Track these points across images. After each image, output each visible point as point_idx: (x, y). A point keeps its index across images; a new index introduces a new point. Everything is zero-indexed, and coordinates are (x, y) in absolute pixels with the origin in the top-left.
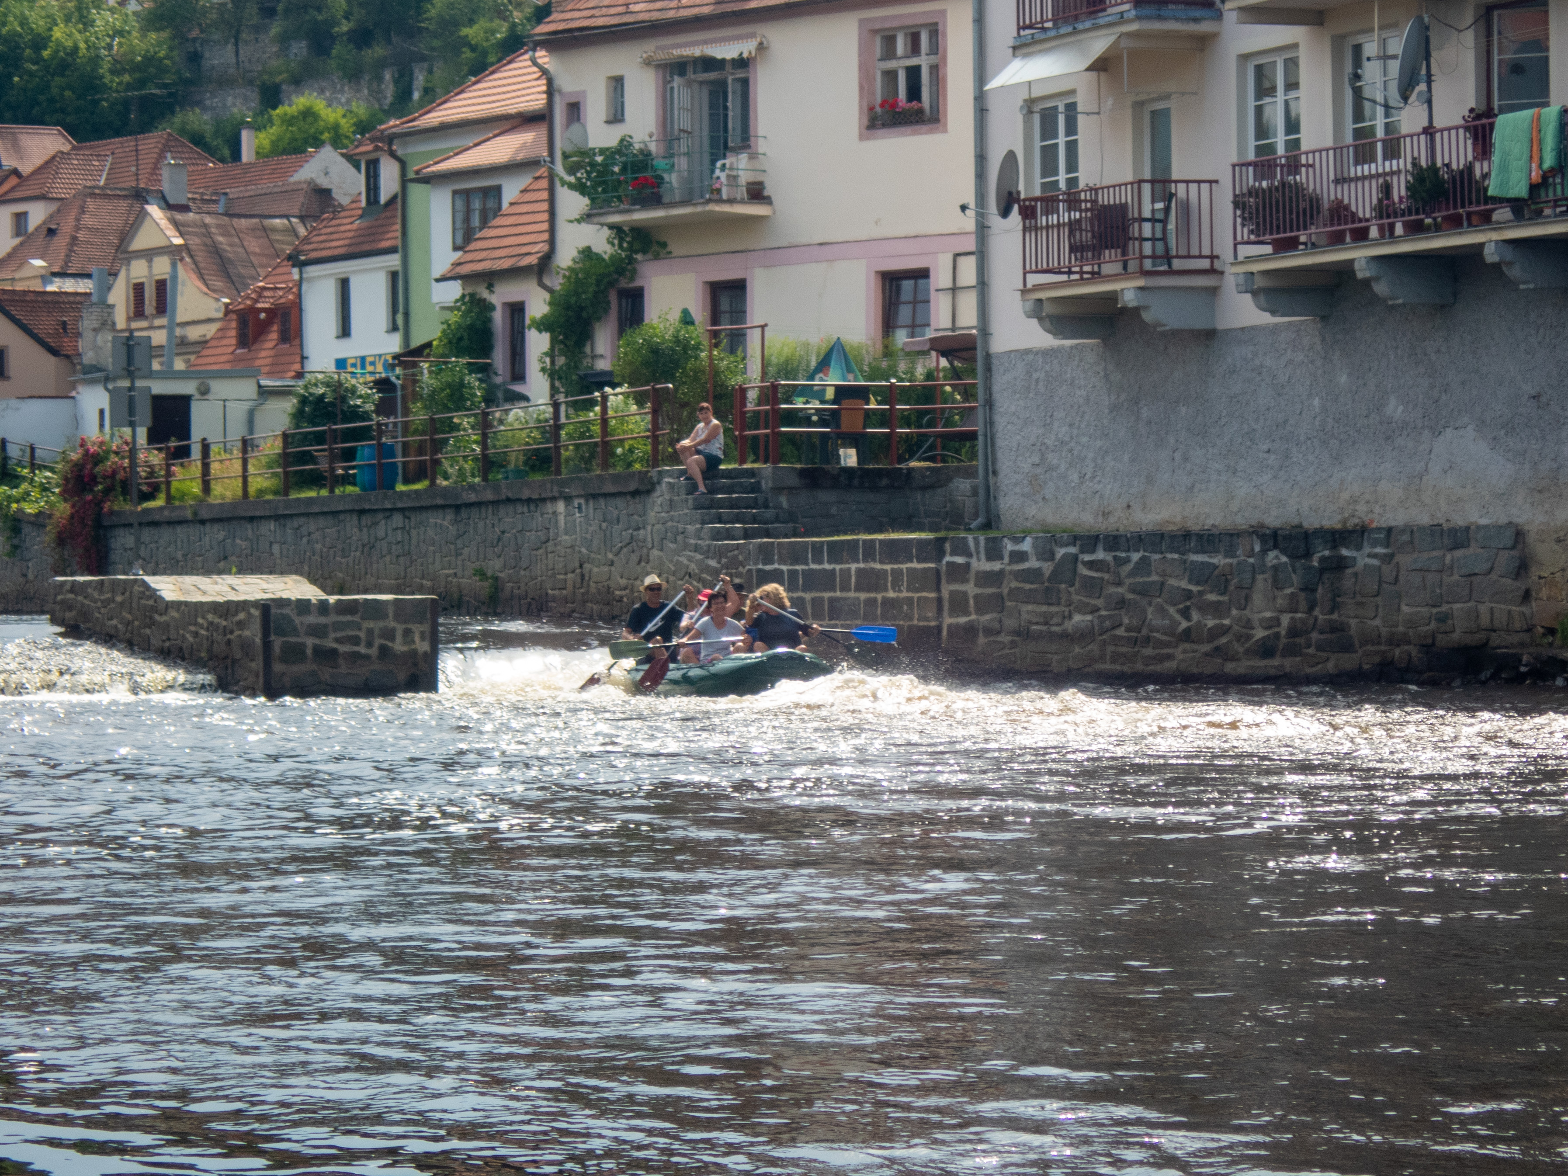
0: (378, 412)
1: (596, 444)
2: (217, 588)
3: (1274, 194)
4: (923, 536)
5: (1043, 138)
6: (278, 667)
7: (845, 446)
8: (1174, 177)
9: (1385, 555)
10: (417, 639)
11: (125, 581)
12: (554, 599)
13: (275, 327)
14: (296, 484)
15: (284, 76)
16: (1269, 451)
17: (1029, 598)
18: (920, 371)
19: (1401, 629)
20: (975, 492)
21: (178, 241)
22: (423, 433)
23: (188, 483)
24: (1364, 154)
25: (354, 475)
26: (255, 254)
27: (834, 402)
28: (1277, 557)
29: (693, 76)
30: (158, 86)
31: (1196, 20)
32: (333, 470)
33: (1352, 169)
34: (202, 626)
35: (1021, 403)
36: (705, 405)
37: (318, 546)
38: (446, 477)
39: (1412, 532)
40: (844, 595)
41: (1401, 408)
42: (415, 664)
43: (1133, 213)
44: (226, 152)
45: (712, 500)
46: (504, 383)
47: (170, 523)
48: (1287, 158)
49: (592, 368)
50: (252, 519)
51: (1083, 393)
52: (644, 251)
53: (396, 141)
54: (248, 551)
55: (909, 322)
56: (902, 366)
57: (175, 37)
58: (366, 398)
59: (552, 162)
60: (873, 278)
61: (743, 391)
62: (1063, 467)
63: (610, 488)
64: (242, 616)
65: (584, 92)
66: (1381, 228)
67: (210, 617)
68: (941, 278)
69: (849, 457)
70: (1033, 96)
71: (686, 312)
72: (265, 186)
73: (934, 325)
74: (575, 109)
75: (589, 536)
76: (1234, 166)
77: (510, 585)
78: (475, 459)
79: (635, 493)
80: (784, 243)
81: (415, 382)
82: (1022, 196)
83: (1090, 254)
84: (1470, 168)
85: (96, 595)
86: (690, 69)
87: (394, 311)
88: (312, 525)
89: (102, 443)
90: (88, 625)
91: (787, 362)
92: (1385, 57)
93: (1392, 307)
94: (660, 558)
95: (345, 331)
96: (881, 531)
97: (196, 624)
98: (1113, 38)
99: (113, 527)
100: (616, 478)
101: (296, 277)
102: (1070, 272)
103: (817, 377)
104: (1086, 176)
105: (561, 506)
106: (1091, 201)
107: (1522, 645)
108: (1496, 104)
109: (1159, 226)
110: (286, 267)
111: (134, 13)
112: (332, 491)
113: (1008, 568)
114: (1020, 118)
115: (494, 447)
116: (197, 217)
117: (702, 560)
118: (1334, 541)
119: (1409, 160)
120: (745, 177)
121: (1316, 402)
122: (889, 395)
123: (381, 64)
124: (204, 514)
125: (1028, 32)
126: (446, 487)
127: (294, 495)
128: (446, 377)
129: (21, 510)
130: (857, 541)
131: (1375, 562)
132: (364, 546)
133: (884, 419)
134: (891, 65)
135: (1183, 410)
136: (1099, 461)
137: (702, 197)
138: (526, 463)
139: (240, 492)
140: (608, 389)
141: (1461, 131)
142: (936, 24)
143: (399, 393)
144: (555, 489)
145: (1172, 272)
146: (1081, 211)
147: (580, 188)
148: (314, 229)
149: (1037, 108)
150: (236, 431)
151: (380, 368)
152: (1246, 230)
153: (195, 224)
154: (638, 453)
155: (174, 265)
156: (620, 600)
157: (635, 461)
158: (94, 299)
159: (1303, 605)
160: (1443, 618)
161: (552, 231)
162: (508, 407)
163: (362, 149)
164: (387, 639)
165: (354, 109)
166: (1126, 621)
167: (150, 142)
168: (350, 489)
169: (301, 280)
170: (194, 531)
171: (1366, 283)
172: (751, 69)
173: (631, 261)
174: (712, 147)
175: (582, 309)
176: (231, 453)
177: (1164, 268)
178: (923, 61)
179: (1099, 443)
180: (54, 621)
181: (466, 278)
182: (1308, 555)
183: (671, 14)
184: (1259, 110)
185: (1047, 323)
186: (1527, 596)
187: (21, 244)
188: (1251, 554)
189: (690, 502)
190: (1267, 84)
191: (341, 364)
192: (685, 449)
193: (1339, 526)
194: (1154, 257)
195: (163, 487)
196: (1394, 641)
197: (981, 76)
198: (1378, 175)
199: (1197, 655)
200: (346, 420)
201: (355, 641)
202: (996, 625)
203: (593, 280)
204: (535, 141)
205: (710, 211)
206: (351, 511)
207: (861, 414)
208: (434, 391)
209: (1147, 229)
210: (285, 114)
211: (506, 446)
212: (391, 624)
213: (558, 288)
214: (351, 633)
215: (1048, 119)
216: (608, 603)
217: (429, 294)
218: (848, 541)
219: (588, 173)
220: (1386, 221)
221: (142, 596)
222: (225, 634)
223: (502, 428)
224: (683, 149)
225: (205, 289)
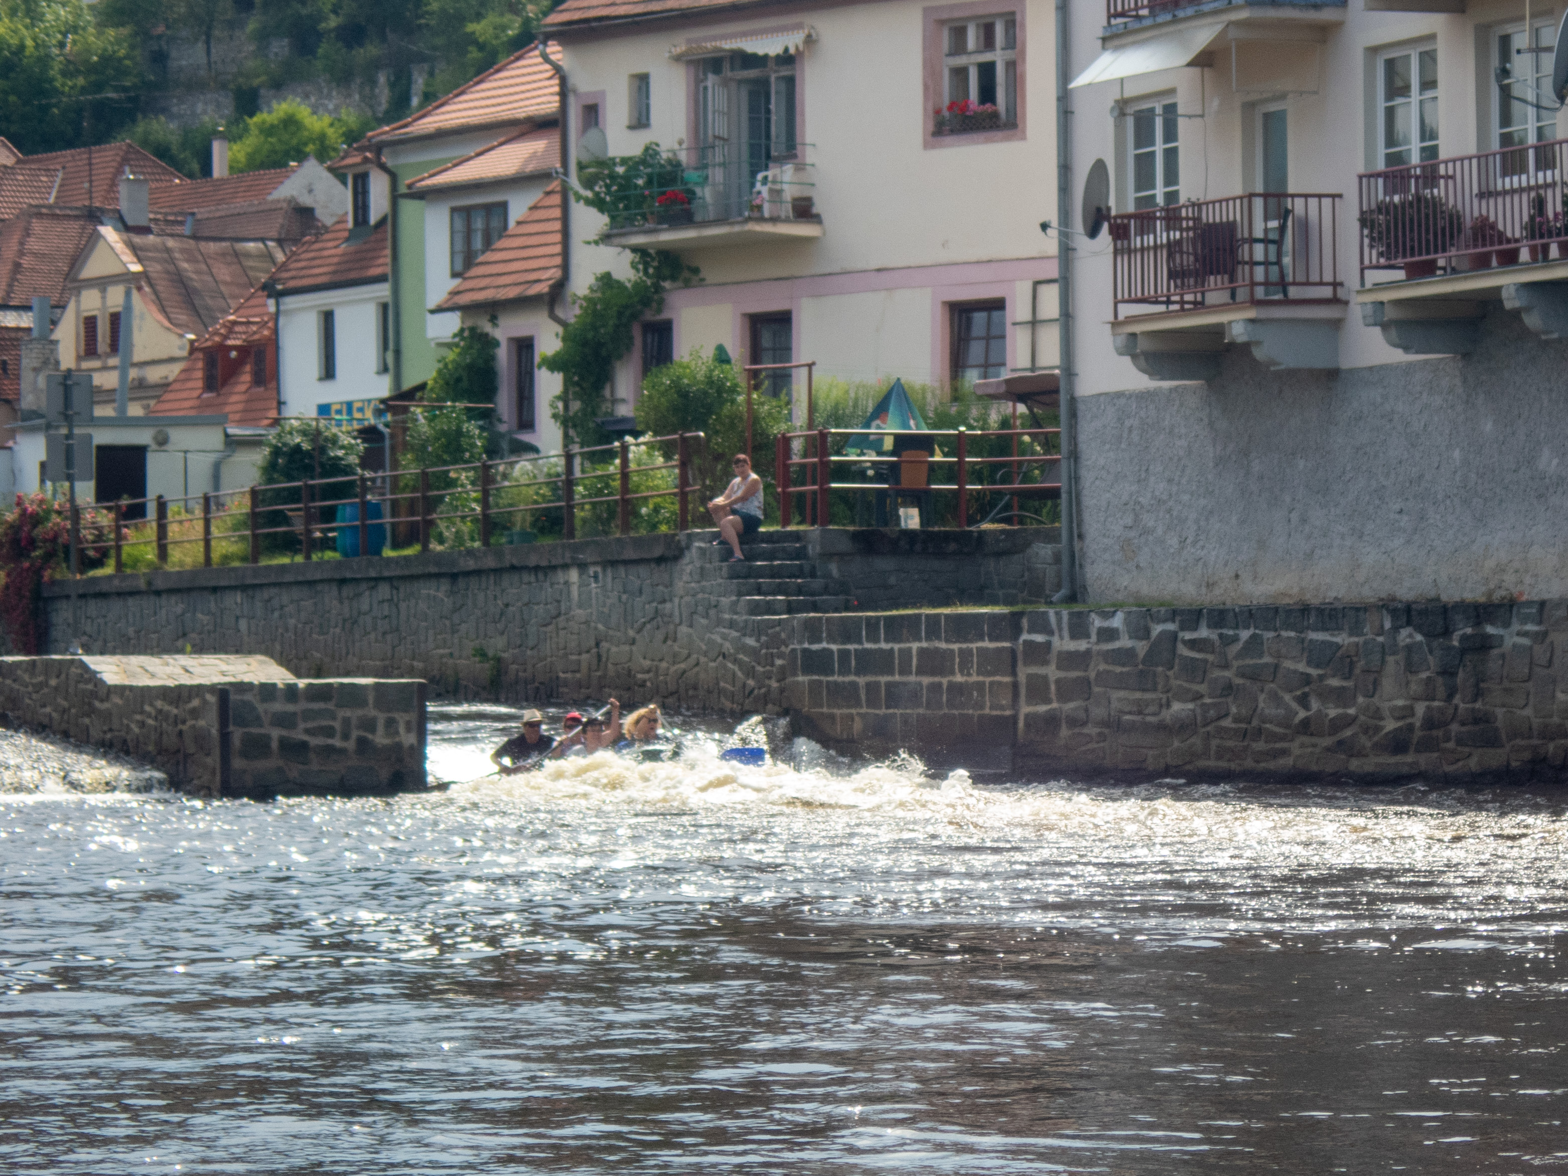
0: (364, 465)
1: (616, 501)
2: (168, 670)
3: (1408, 209)
4: (997, 610)
5: (1138, 145)
6: (237, 763)
7: (905, 505)
8: (1291, 190)
9: (1537, 633)
10: (402, 730)
11: (61, 662)
12: (566, 683)
13: (248, 368)
14: (267, 549)
15: (263, 78)
16: (1401, 512)
17: (1121, 683)
18: (994, 418)
19: (1556, 720)
20: (1057, 559)
21: (136, 268)
22: (414, 489)
23: (142, 547)
24: (1513, 164)
25: (334, 539)
26: (226, 283)
27: (892, 453)
28: (1410, 636)
29: (729, 74)
30: (116, 89)
31: (1318, 7)
32: (309, 532)
33: (1499, 182)
34: (149, 716)
35: (1112, 454)
36: (742, 456)
37: (292, 621)
38: (441, 541)
40: (905, 679)
41: (1555, 462)
42: (400, 760)
43: (1242, 232)
44: (195, 166)
45: (750, 567)
46: (510, 432)
47: (120, 594)
48: (1423, 168)
49: (611, 414)
50: (215, 590)
51: (1183, 443)
52: (673, 278)
53: (386, 151)
54: (211, 627)
55: (982, 361)
56: (974, 412)
57: (136, 34)
58: (349, 448)
59: (566, 173)
60: (939, 309)
61: (786, 441)
62: (1160, 531)
63: (630, 554)
64: (195, 703)
65: (603, 93)
66: (1533, 250)
67: (159, 704)
68: (1019, 309)
69: (911, 518)
70: (1126, 95)
71: (720, 349)
72: (240, 204)
73: (1010, 364)
74: (592, 112)
75: (606, 610)
76: (1361, 177)
77: (514, 667)
78: (475, 521)
79: (660, 560)
80: (836, 269)
81: (406, 430)
82: (1113, 213)
83: (1192, 281)
85: (26, 677)
86: (726, 65)
87: (385, 347)
88: (284, 597)
89: (42, 502)
90: (20, 713)
91: (836, 407)
92: (1538, 50)
93: (1547, 342)
94: (689, 636)
95: (329, 372)
96: (947, 604)
97: (142, 712)
98: (1219, 28)
99: (53, 599)
100: (638, 543)
101: (272, 309)
102: (1168, 302)
103: (874, 423)
104: (1187, 191)
105: (574, 575)
106: (1194, 219)
109: (1272, 248)
110: (261, 298)
111: (89, 6)
112: (308, 557)
113: (1096, 648)
114: (1110, 122)
115: (497, 505)
116: (158, 240)
117: (739, 639)
118: (1478, 616)
120: (790, 192)
121: (1457, 454)
122: (958, 445)
123: (375, 65)
124: (160, 584)
125: (1120, 20)
126: (440, 554)
127: (264, 562)
128: (442, 425)
130: (920, 615)
131: (1525, 641)
132: (345, 620)
133: (951, 473)
134: (960, 61)
135: (1301, 464)
136: (1202, 523)
137: (741, 215)
138: (534, 524)
139: (201, 558)
140: (629, 439)
142: (1013, 13)
143: (387, 443)
144: (568, 555)
145: (1288, 302)
146: (1181, 230)
147: (598, 203)
148: (293, 253)
149: (1131, 109)
150: (200, 486)
151: (368, 414)
152: (1374, 252)
153: (155, 248)
154: (665, 513)
155: (128, 294)
157: (660, 522)
158: (35, 334)
159: (1441, 691)
161: (566, 254)
162: (513, 459)
163: (349, 161)
164: (366, 730)
165: (344, 117)
166: (1234, 710)
167: (107, 155)
168: (329, 555)
169: (278, 313)
170: (148, 604)
171: (1516, 314)
172: (798, 66)
173: (658, 289)
174: (752, 156)
175: (601, 345)
176: (191, 511)
177: (1279, 297)
178: (998, 57)
179: (1202, 502)
181: (467, 309)
182: (1447, 632)
183: (704, 2)
184: (1390, 113)
185: (1142, 361)
188: (1381, 632)
189: (725, 570)
190: (1399, 83)
191: (324, 410)
192: (719, 508)
193: (1483, 600)
194: (1266, 284)
195: (113, 552)
196: (1548, 734)
197: (1065, 73)
198: (1529, 189)
199: (1317, 750)
200: (325, 474)
201: (329, 732)
202: (1082, 715)
203: (613, 312)
204: (546, 150)
205: (749, 232)
206: (330, 581)
207: (925, 468)
208: (427, 440)
209: (1259, 252)
210: (264, 122)
211: (511, 505)
212: (372, 712)
213: (572, 320)
214: (324, 723)
215: (1144, 123)
216: (629, 689)
217: (423, 328)
218: (909, 616)
219: (608, 187)
220: (1539, 242)
221: (81, 679)
222: (176, 723)
223: (507, 483)
224: (719, 159)
225: (167, 324)
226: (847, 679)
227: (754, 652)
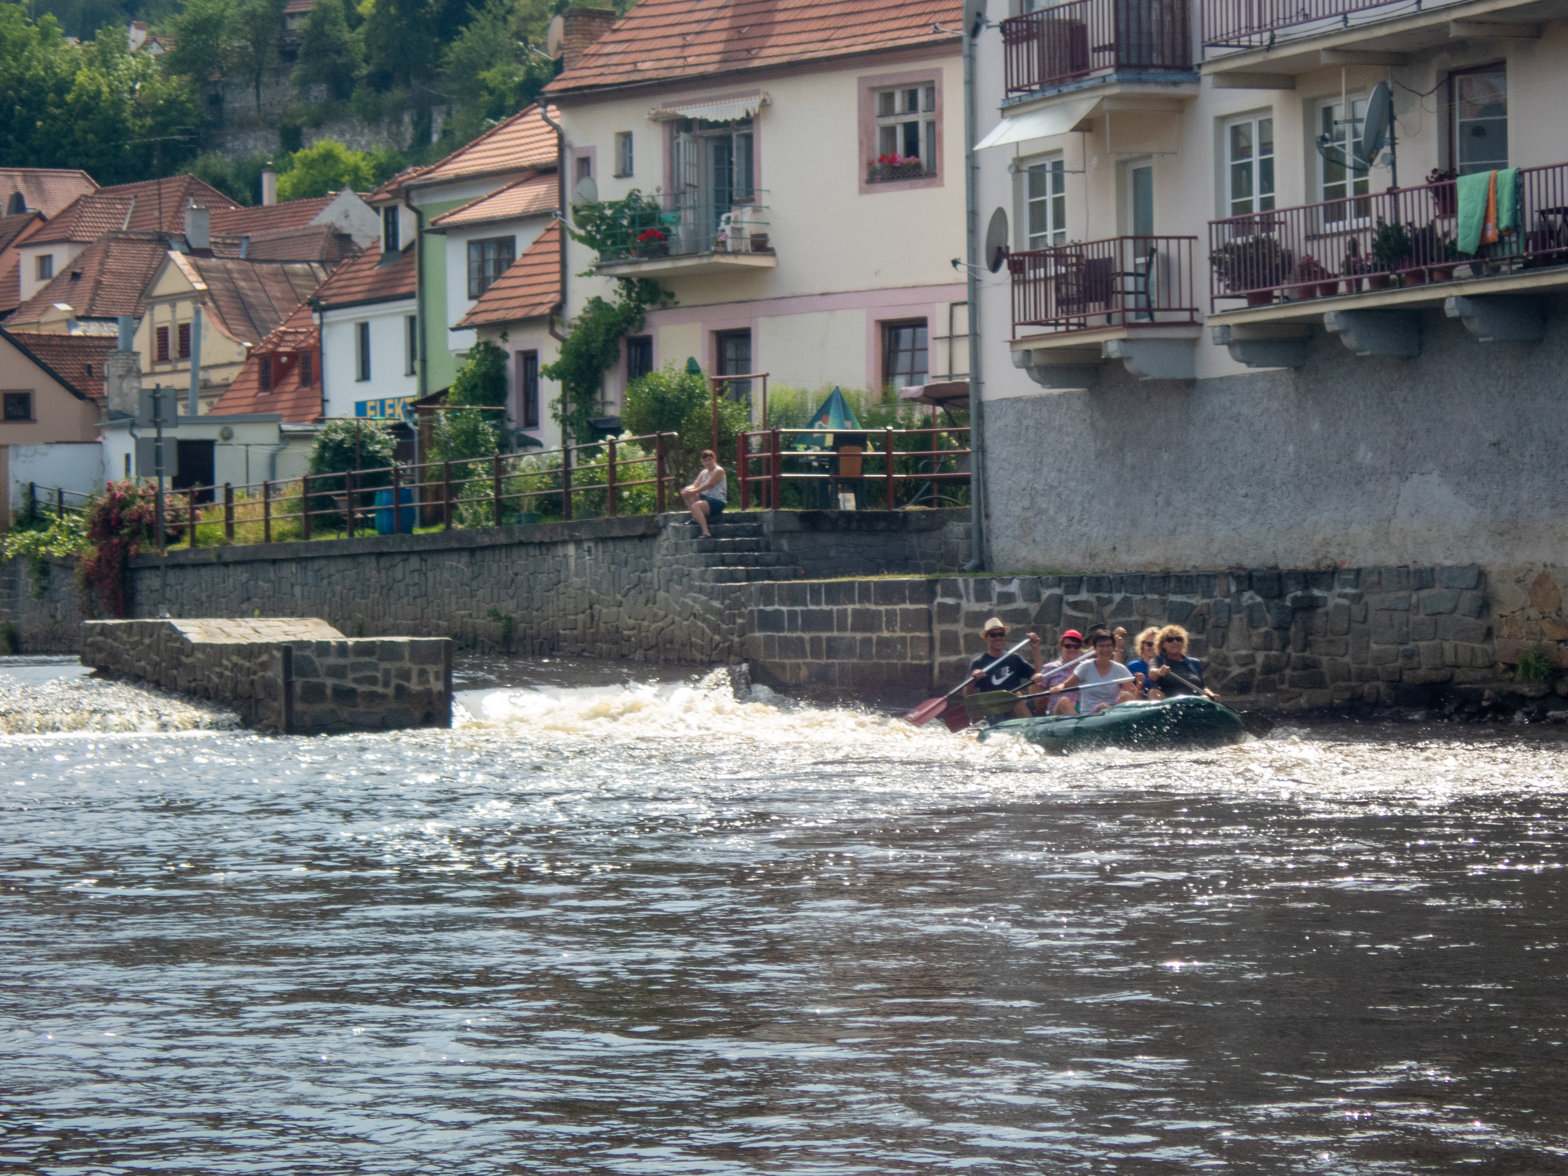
0: (396, 457)
1: (604, 490)
2: (241, 630)
3: (1249, 250)
4: (917, 577)
5: (1032, 195)
6: (299, 707)
7: (843, 491)
8: (1156, 233)
9: (1354, 595)
10: (432, 679)
11: (153, 624)
12: (565, 639)
13: (296, 371)
14: (317, 527)
15: (304, 119)
16: (1246, 496)
18: (917, 417)
19: (1370, 665)
20: (968, 534)
21: (201, 286)
22: (439, 478)
23: (212, 526)
24: (1335, 212)
25: (373, 519)
26: (277, 298)
27: (833, 448)
28: (1251, 598)
29: (698, 132)
30: (182, 132)
31: (1175, 84)
32: (352, 513)
33: (1322, 227)
34: (226, 668)
35: (1012, 449)
36: (709, 452)
37: (338, 588)
38: (462, 521)
39: (1380, 573)
40: (842, 634)
41: (1370, 455)
42: (430, 703)
43: (1116, 267)
44: (248, 194)
45: (716, 543)
46: (517, 430)
47: (195, 566)
48: (1262, 216)
49: (602, 414)
50: (274, 562)
51: (1070, 439)
52: (653, 302)
53: (413, 194)
54: (271, 593)
55: (907, 369)
56: (901, 412)
57: (197, 80)
58: (384, 443)
59: (563, 215)
60: (872, 326)
61: (745, 439)
62: (1052, 512)
63: (617, 532)
64: (264, 658)
65: (594, 148)
66: (1349, 284)
67: (235, 658)
68: (938, 327)
69: (848, 502)
70: (1022, 154)
71: (692, 362)
72: (286, 229)
73: (931, 372)
74: (585, 164)
75: (598, 578)
76: (1210, 224)
77: (523, 625)
78: (490, 503)
79: (642, 537)
80: (787, 293)
81: (432, 428)
82: (1012, 251)
83: (1075, 307)
84: (1431, 227)
85: (125, 637)
86: (696, 126)
87: (413, 357)
88: (332, 567)
89: (128, 488)
90: (118, 666)
91: (786, 409)
92: (1353, 121)
93: (1362, 358)
94: (666, 599)
95: (365, 374)
96: (877, 572)
97: (221, 665)
98: (1095, 101)
99: (140, 569)
100: (624, 522)
101: (317, 322)
102: (1057, 324)
103: (817, 424)
104: (1073, 232)
105: (571, 549)
106: (1077, 256)
107: (1484, 680)
108: (1458, 165)
109: (1141, 280)
110: (307, 312)
111: (158, 57)
112: (351, 534)
113: (996, 609)
114: (1008, 177)
115: (508, 492)
116: (219, 262)
117: (707, 602)
118: (1306, 582)
119: (1375, 219)
120: (749, 230)
121: (1291, 449)
122: (885, 441)
123: (401, 107)
124: (228, 557)
125: (1016, 94)
126: (460, 532)
127: (314, 539)
128: (462, 425)
129: (49, 553)
130: (854, 582)
131: (1345, 602)
132: (382, 587)
133: (882, 464)
134: (889, 121)
135: (1166, 456)
136: (1086, 505)
137: (708, 249)
138: (538, 507)
139: (262, 535)
141: (1423, 191)
142: (932, 82)
143: (416, 439)
144: (566, 533)
145: (1154, 325)
146: (1067, 265)
147: (589, 240)
148: (334, 274)
149: (1025, 167)
150: (259, 476)
151: (399, 411)
152: (1222, 285)
153: (217, 270)
154: (645, 498)
155: (197, 312)
156: (628, 639)
157: (642, 506)
158: (119, 344)
159: (1277, 643)
160: (1410, 655)
161: (563, 281)
162: (521, 452)
163: (381, 196)
164: (403, 679)
165: (375, 152)
167: (174, 185)
168: (369, 532)
169: (321, 324)
170: (218, 573)
171: (1336, 336)
172: (755, 127)
173: (640, 311)
174: (717, 200)
175: (592, 357)
176: (253, 496)
177: (1146, 320)
178: (921, 118)
179: (1086, 487)
180: (85, 662)
181: (482, 328)
182: (1281, 595)
183: (677, 72)
184: (1237, 169)
185: (1035, 373)
186: (1489, 634)
187: (47, 288)
188: (1228, 594)
189: (695, 545)
190: (1243, 145)
191: (361, 408)
192: (690, 494)
193: (1312, 568)
194: (1137, 310)
195: (188, 530)
196: (1363, 677)
197: (972, 137)
198: (1346, 233)
200: (364, 466)
201: (373, 681)
203: (602, 329)
204: (547, 193)
205: (716, 263)
206: (369, 554)
207: (859, 459)
208: (450, 437)
209: (1130, 283)
210: (306, 157)
211: (519, 491)
212: (407, 664)
213: (568, 337)
214: (368, 673)
215: (1036, 175)
216: (617, 643)
217: (445, 342)
218: (845, 583)
219: (598, 226)
220: (1353, 277)
221: (169, 638)
222: (248, 674)
223: (517, 473)
224: (689, 202)
225: (228, 334)
226: (795, 635)
227: (719, 613)
